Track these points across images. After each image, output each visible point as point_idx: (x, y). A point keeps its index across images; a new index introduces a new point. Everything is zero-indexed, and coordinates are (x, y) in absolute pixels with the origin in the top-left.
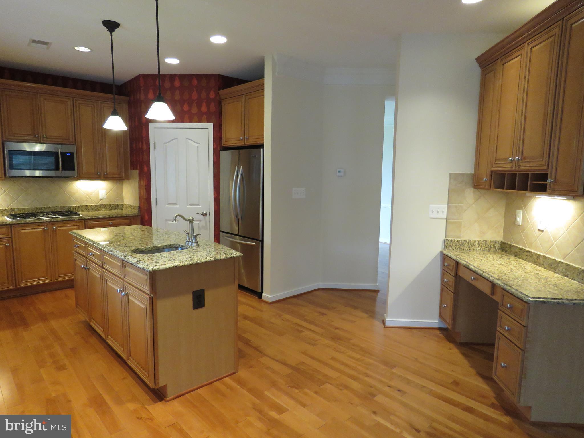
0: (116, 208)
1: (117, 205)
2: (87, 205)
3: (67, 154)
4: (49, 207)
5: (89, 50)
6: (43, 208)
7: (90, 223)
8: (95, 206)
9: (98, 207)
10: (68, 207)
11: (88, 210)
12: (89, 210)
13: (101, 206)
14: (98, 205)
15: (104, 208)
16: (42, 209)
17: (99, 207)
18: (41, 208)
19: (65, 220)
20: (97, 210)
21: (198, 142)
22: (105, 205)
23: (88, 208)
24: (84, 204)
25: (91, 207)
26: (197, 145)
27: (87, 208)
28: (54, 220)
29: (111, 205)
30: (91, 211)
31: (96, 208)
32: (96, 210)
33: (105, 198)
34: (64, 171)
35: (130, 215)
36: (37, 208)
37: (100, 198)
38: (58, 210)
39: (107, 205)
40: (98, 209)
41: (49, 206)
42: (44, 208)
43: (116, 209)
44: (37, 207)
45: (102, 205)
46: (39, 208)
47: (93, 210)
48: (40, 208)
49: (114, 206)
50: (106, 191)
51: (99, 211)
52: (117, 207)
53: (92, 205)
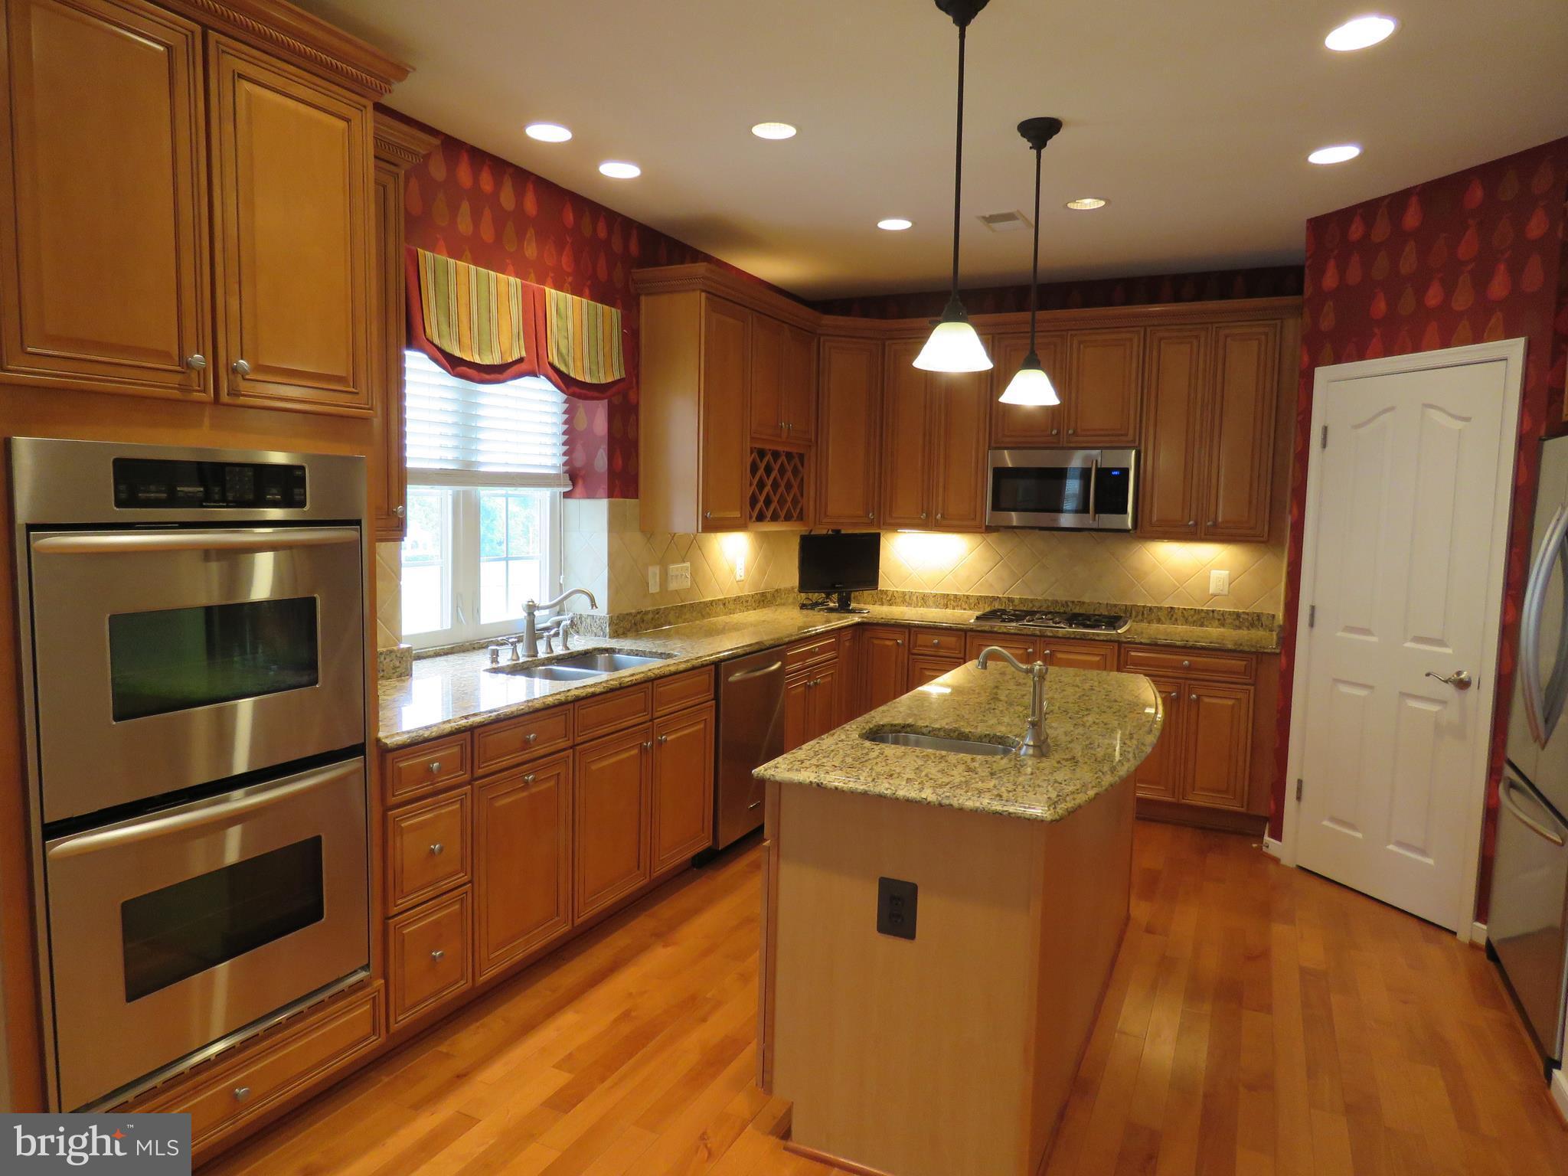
0: (1252, 625)
1: (1259, 616)
2: (1172, 608)
3: (1114, 473)
4: (1084, 603)
5: (1102, 203)
6: (1069, 603)
7: (1133, 654)
8: (1192, 612)
9: (1200, 617)
10: (1126, 606)
11: (1173, 619)
12: (1176, 620)
13: (1211, 614)
14: (1202, 610)
15: (1219, 620)
16: (1068, 606)
17: (1203, 615)
18: (1066, 602)
19: (1073, 636)
20: (1199, 623)
21: (1464, 415)
22: (1223, 614)
23: (1175, 615)
24: (1166, 604)
25: (1182, 613)
26: (1460, 424)
27: (1172, 615)
28: (1049, 634)
29: (1238, 615)
30: (1182, 625)
31: (1195, 618)
32: (1194, 623)
33: (1226, 593)
34: (1102, 516)
35: (1246, 649)
36: (1057, 602)
37: (1211, 592)
38: (1101, 610)
39: (1226, 611)
40: (1202, 620)
41: (1082, 600)
42: (1073, 602)
43: (1252, 627)
44: (1058, 599)
45: (1213, 611)
46: (1061, 601)
47: (1186, 621)
48: (1064, 603)
49: (1247, 619)
50: (1229, 574)
51: (1202, 625)
52: (1257, 623)
53: (1185, 609)
